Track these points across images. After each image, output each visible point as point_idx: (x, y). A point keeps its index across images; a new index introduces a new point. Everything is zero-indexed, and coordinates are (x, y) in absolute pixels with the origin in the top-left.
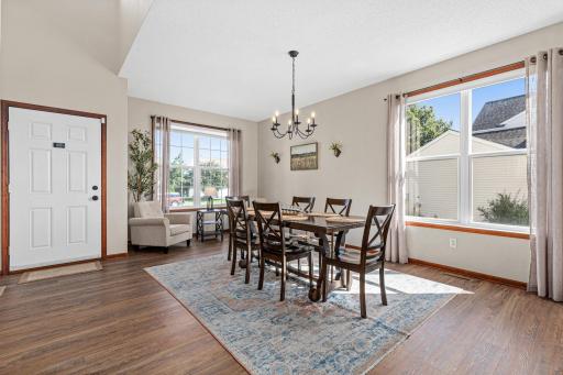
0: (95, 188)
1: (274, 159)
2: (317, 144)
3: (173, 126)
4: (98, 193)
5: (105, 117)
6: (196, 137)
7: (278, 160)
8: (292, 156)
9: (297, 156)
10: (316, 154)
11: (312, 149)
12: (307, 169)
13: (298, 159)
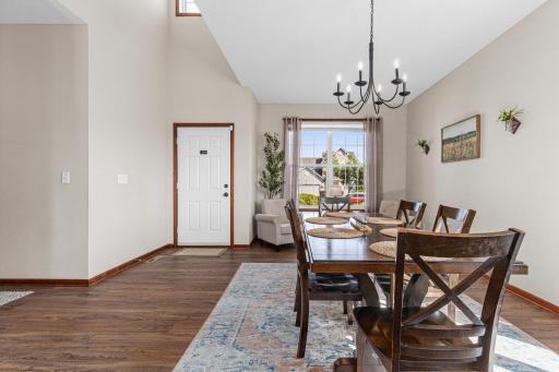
0: (226, 186)
1: (422, 150)
2: (478, 117)
3: (304, 125)
4: (228, 190)
5: (233, 124)
6: (329, 133)
7: (427, 150)
8: (444, 142)
9: (450, 140)
10: (478, 133)
11: (471, 126)
12: (464, 158)
13: (451, 145)
